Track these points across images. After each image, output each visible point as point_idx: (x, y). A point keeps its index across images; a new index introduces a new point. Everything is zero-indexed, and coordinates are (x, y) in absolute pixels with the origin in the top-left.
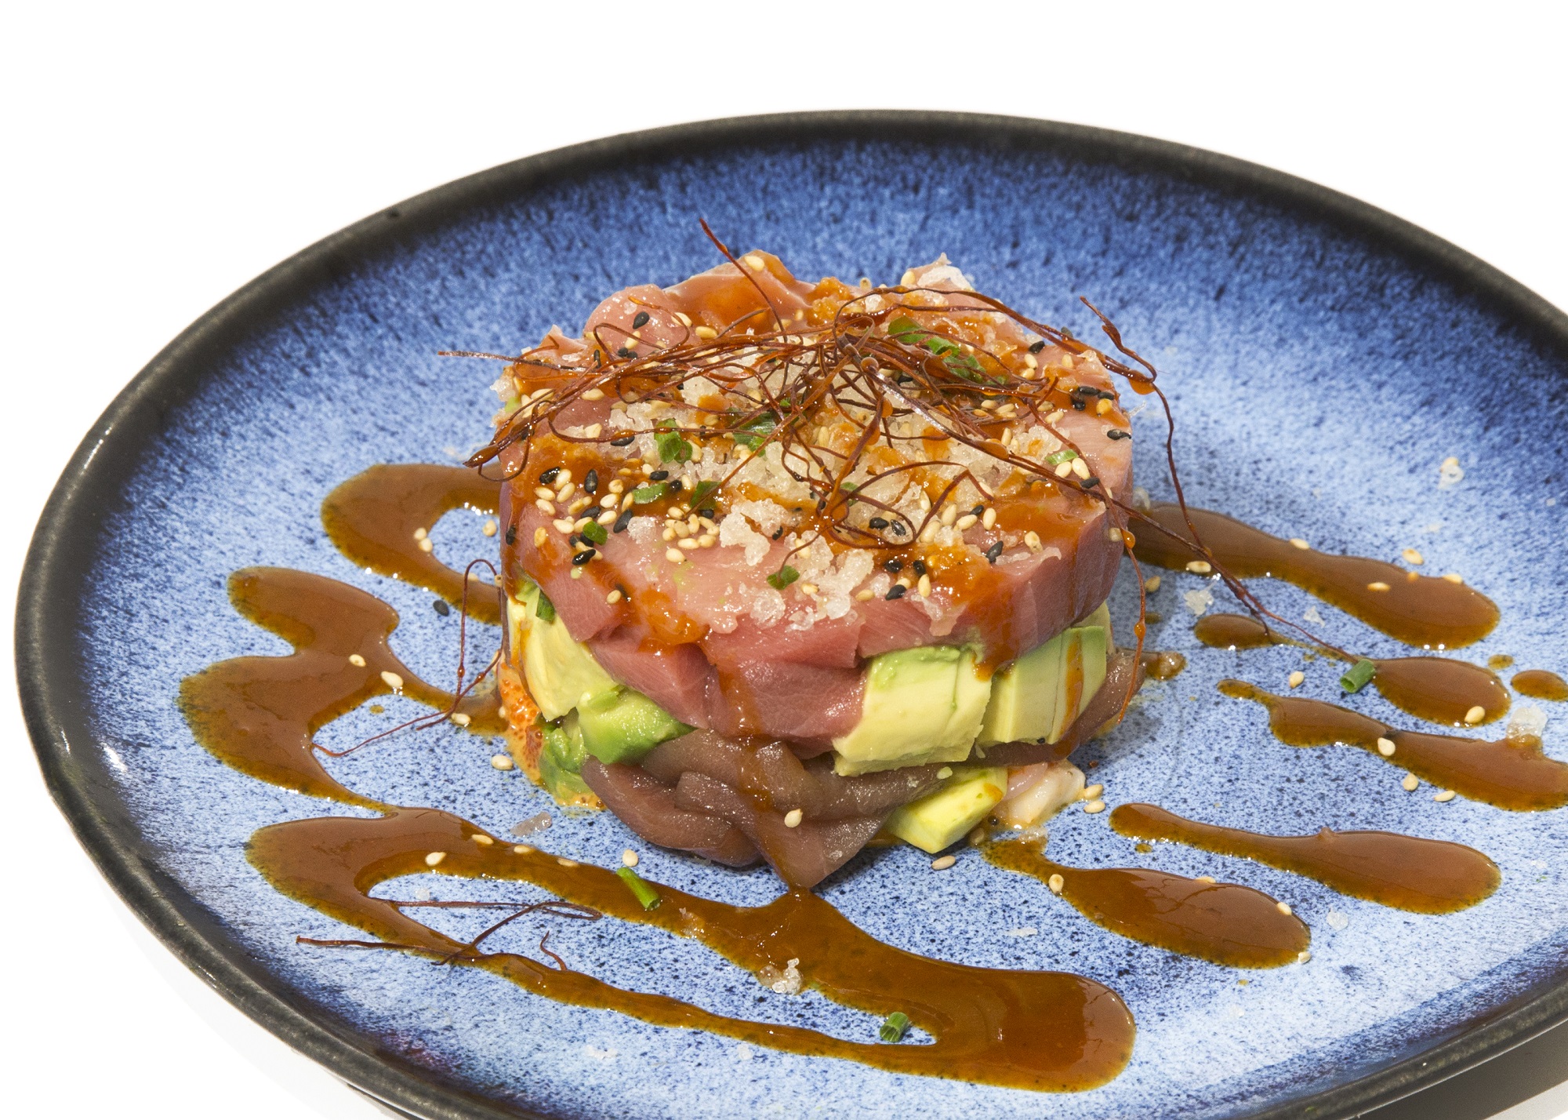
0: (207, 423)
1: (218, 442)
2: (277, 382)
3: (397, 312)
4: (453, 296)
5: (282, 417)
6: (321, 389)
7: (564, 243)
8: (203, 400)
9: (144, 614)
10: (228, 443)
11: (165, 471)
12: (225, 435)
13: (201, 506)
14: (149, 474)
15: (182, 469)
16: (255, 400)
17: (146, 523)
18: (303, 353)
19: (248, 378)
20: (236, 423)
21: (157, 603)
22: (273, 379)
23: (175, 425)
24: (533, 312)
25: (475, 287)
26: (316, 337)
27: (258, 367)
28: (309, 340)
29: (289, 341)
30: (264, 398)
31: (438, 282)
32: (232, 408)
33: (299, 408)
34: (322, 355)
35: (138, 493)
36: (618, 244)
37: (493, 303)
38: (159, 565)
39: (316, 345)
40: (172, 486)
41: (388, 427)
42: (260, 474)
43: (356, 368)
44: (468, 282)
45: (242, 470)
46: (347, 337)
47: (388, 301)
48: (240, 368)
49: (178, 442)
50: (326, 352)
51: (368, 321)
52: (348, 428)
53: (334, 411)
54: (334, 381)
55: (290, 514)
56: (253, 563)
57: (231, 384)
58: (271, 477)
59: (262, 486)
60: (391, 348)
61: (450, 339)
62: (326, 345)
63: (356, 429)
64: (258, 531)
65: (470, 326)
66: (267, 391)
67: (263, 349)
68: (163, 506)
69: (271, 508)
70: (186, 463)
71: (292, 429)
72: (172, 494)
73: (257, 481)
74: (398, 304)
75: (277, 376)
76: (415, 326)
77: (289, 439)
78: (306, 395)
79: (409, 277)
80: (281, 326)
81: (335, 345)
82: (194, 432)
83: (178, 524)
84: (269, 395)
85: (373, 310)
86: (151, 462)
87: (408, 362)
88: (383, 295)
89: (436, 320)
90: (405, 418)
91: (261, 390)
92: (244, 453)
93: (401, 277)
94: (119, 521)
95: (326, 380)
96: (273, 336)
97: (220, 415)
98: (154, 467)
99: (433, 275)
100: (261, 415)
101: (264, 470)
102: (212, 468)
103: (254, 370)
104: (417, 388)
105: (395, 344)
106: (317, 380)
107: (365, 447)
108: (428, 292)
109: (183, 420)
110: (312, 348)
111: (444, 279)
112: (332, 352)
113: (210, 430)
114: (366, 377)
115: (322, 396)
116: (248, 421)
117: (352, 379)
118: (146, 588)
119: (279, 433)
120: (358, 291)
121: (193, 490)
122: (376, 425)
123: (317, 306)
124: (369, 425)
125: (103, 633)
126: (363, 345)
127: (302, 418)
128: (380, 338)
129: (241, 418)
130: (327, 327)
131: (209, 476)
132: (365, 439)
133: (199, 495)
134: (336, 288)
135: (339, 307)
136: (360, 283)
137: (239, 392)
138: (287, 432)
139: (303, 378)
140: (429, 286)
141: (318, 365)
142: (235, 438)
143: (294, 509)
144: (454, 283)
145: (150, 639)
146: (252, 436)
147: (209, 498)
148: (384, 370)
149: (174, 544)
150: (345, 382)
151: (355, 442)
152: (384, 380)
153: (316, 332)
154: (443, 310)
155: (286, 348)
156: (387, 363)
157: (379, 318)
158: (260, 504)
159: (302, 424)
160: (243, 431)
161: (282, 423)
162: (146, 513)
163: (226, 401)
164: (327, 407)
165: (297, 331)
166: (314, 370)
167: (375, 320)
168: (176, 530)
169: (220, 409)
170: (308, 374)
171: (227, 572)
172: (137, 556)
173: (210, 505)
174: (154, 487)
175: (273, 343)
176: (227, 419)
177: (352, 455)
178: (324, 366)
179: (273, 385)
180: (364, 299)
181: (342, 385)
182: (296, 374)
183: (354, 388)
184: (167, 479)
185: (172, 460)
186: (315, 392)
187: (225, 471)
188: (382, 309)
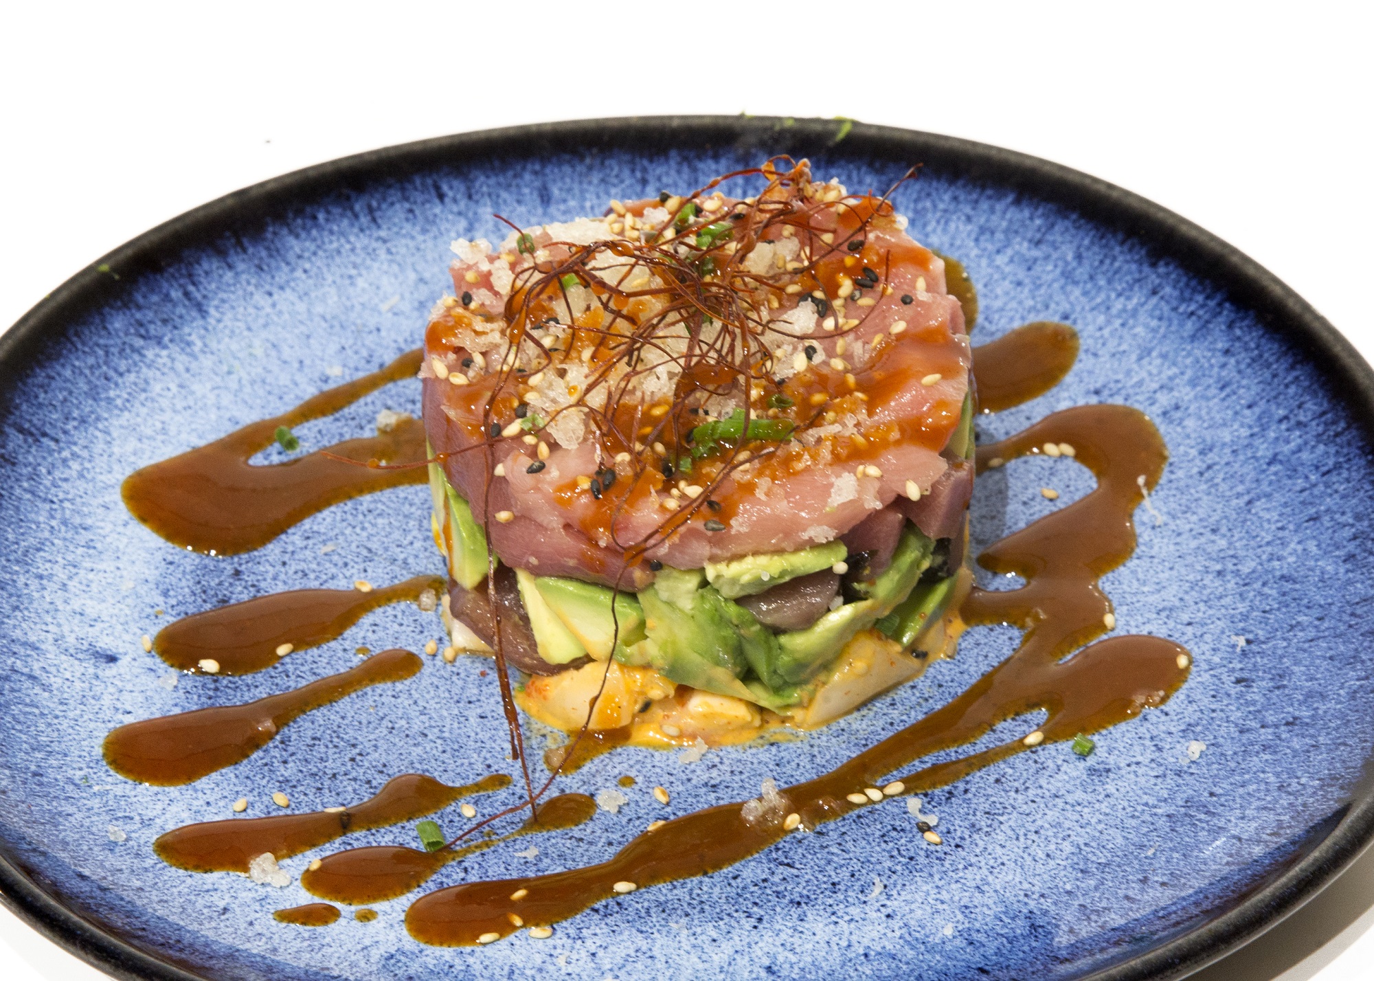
0: (1239, 339)
1: (1220, 345)
2: (1275, 398)
3: (1329, 491)
4: (1334, 532)
5: (1240, 398)
6: (1264, 430)
7: (1359, 612)
8: (1262, 336)
9: (1036, 253)
10: (1218, 354)
11: (1191, 299)
12: (1227, 352)
13: (1154, 323)
14: (1187, 285)
15: (1192, 313)
16: (1260, 379)
17: (1137, 276)
18: (1302, 418)
19: (1282, 374)
20: (1238, 362)
21: (1050, 267)
22: (1279, 394)
23: (1238, 310)
24: (1298, 586)
25: (1338, 548)
26: (1315, 428)
27: (1292, 383)
28: (1314, 423)
29: (1315, 408)
30: (1261, 386)
31: (1351, 521)
32: (1253, 360)
33: (1247, 412)
34: (1298, 433)
35: (1168, 274)
36: (1342, 648)
37: (1317, 560)
38: (1091, 278)
39: (1308, 429)
40: (1175, 303)
41: (1210, 472)
42: (1182, 373)
43: (1280, 457)
44: (1345, 543)
45: (1188, 361)
46: (1312, 452)
47: (1341, 483)
48: (1292, 367)
49: (1220, 313)
50: (1300, 437)
51: (1325, 469)
52: (1218, 444)
53: (1238, 437)
54: (1270, 440)
55: (1133, 387)
56: (1085, 347)
57: (1277, 361)
58: (1177, 381)
59: (1170, 373)
60: (1294, 484)
61: (1291, 527)
62: (1309, 436)
63: (1215, 450)
64: (1120, 360)
65: (1299, 542)
66: (1268, 388)
67: (1309, 387)
68: (1154, 292)
69: (1144, 374)
70: (1199, 317)
71: (1226, 404)
72: (1168, 302)
73: (1175, 370)
74: (1336, 491)
75: (1282, 397)
76: (1311, 503)
77: (1216, 400)
78: (1260, 418)
79: (1361, 500)
80: (1329, 401)
81: (1306, 443)
82: (1230, 326)
83: (1135, 301)
84: (1263, 390)
85: (1335, 473)
86: (1200, 288)
87: (1276, 495)
88: (1348, 480)
89: (1314, 519)
90: (1217, 485)
91: (1269, 384)
92: (1206, 365)
93: (1362, 494)
94: (1138, 253)
95: (1272, 435)
96: (1320, 395)
97: (1247, 350)
98: (1194, 291)
99: (1358, 517)
100: (1244, 382)
101: (1186, 377)
102: (1193, 338)
103: (1290, 378)
104: (1246, 498)
105: (1298, 488)
106: (1274, 427)
107: (1194, 452)
108: (1343, 513)
109: (1243, 319)
110: (1305, 426)
111: (1352, 526)
112: (1299, 441)
113: (1233, 340)
114: (1269, 464)
115: (1256, 430)
116: (1239, 372)
117: (1270, 454)
118: (1067, 263)
119: (1223, 395)
120: (1354, 462)
121: (1170, 320)
122: (1215, 464)
123: (1344, 430)
124: (1217, 459)
125: (1012, 213)
126: (1302, 464)
127: (1236, 413)
128: (1307, 477)
129: (1243, 366)
130: (1325, 437)
131: (1185, 334)
132: (1202, 453)
133: (1164, 324)
134: (1360, 444)
135: (1342, 447)
136: (1363, 462)
137: (1269, 366)
138: (1223, 400)
139: (1276, 417)
140: (1349, 515)
141: (1288, 430)
142: (1223, 360)
143: (1137, 390)
144: (1348, 532)
145: (1009, 252)
146: (1224, 373)
147: (1162, 330)
148: (1273, 478)
149: (1113, 295)
150: (1267, 449)
151: (1201, 446)
152: (1263, 476)
153: (1321, 429)
154: (1322, 524)
155: (1309, 405)
156: (1279, 481)
157: (1324, 479)
158: (1150, 368)
159: (1230, 412)
160: (1229, 366)
161: (1234, 397)
162: (1146, 277)
163: (1261, 356)
164: (1245, 432)
165: (1324, 413)
166: (1284, 426)
167: (1324, 474)
168: (1128, 298)
169: (1252, 350)
170: (1280, 421)
171: (1078, 327)
172: (1102, 262)
173: (1154, 330)
174: (1174, 287)
175: (1314, 394)
176: (1243, 355)
177: (1188, 441)
178: (1287, 434)
179: (1273, 394)
180: (1346, 466)
181: (1265, 445)
182: (1281, 412)
183: (1259, 454)
184: (1182, 299)
185: (1202, 306)
186: (1262, 425)
187: (1189, 347)
188: (1334, 479)
